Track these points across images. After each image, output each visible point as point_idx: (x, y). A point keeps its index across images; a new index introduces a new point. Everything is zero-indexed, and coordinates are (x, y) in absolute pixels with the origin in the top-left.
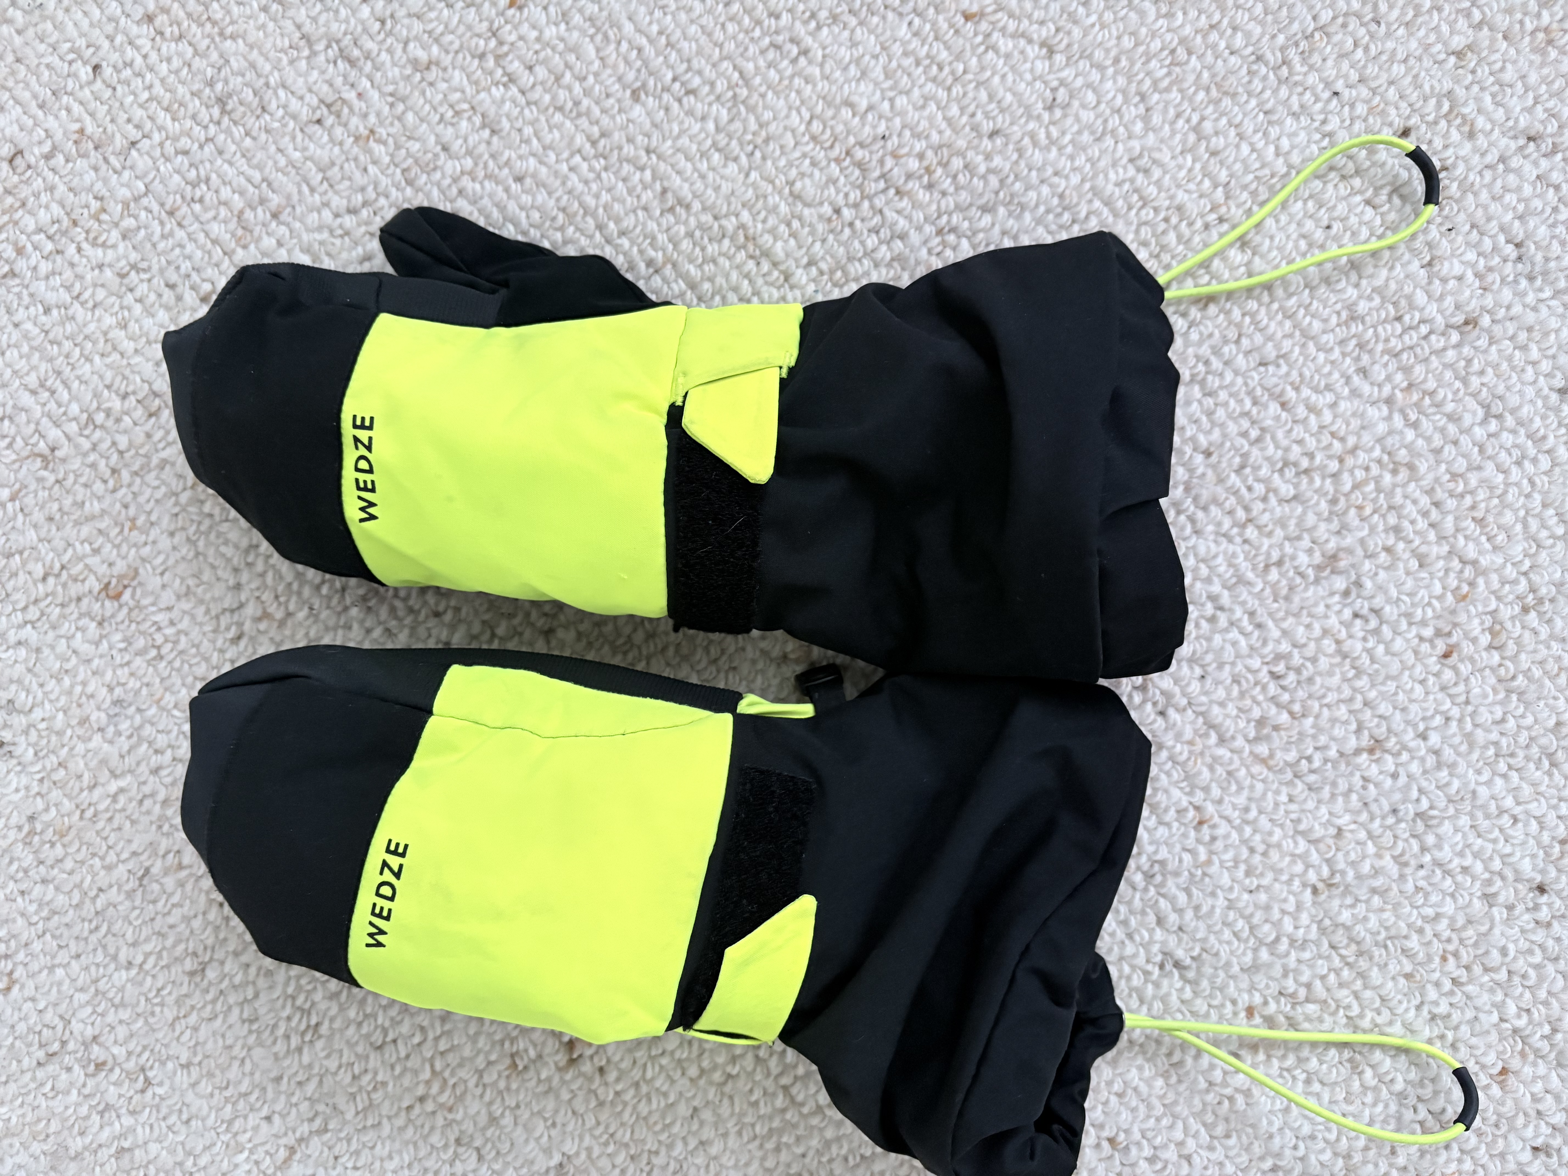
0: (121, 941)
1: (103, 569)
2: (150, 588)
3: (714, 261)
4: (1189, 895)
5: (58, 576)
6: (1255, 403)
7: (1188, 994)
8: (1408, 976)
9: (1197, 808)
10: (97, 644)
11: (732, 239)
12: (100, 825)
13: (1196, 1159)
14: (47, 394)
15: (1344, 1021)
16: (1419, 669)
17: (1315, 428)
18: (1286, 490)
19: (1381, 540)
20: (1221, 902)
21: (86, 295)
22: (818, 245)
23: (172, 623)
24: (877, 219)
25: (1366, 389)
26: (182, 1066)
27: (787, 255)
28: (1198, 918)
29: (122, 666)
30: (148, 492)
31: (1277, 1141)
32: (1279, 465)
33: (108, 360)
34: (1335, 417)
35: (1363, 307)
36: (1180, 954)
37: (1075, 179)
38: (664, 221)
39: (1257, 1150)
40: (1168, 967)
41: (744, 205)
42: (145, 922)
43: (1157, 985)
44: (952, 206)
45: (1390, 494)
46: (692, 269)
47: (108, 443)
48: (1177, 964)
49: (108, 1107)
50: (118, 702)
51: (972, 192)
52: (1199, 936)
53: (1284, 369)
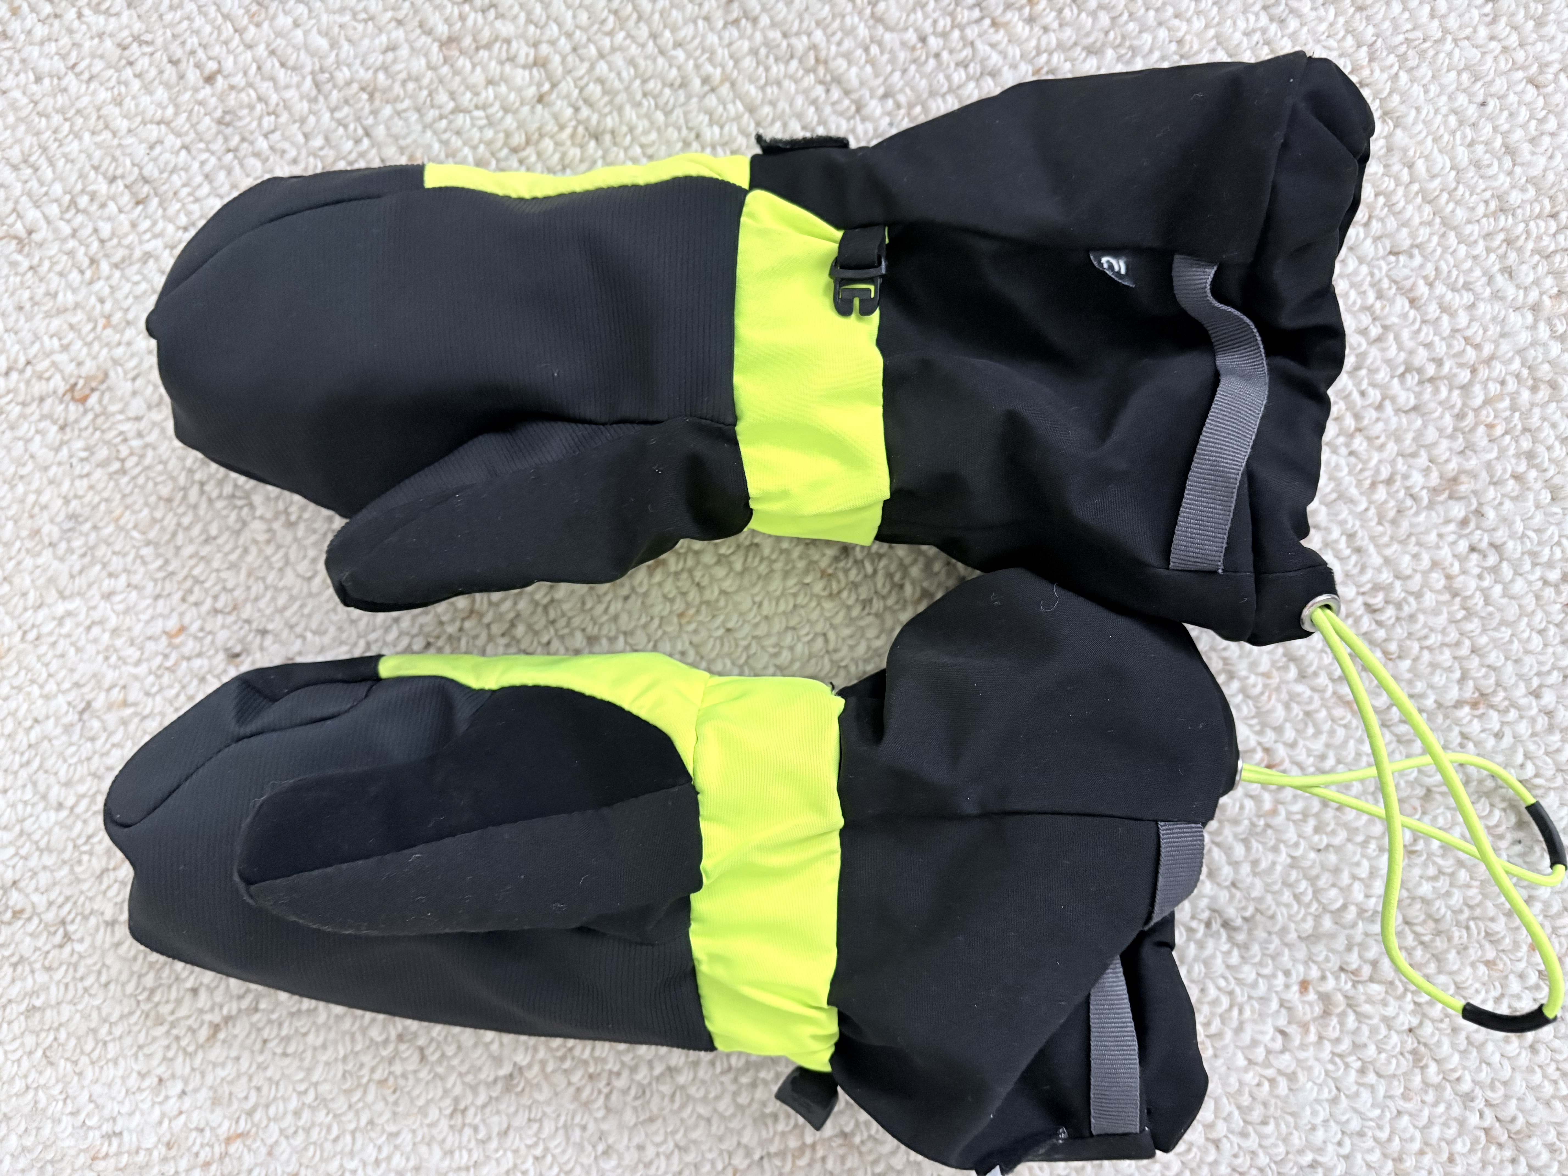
0: (52, 779)
1: (70, 368)
2: (119, 393)
3: (779, 84)
4: (1248, 848)
5: (22, 371)
6: (1380, 296)
7: (1235, 959)
8: (1488, 964)
9: (1267, 750)
10: (57, 450)
11: (801, 61)
12: (43, 649)
13: (1226, 1145)
14: (29, 171)
15: (1411, 1007)
16: (1539, 616)
17: (1447, 332)
18: (1406, 399)
19: (1511, 465)
20: (1283, 858)
21: (82, 65)
22: (897, 75)
23: (140, 435)
24: (967, 52)
25: (1510, 291)
26: (107, 923)
27: (862, 84)
28: (1255, 874)
29: (81, 477)
30: (127, 287)
31: (1320, 1134)
32: (1401, 369)
33: (98, 139)
34: (1471, 320)
35: (1515, 197)
36: (1231, 912)
37: (1198, 24)
38: (726, 34)
39: (1297, 1140)
40: (1216, 926)
41: (818, 24)
42: (80, 761)
43: (1201, 945)
44: (1054, 43)
45: (1526, 416)
46: (753, 90)
47: (89, 230)
48: (1226, 924)
49: (22, 960)
50: (73, 517)
51: (1078, 29)
52: (1255, 894)
53: (1418, 260)
